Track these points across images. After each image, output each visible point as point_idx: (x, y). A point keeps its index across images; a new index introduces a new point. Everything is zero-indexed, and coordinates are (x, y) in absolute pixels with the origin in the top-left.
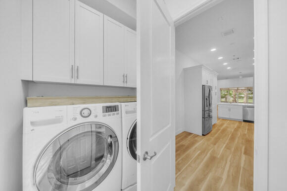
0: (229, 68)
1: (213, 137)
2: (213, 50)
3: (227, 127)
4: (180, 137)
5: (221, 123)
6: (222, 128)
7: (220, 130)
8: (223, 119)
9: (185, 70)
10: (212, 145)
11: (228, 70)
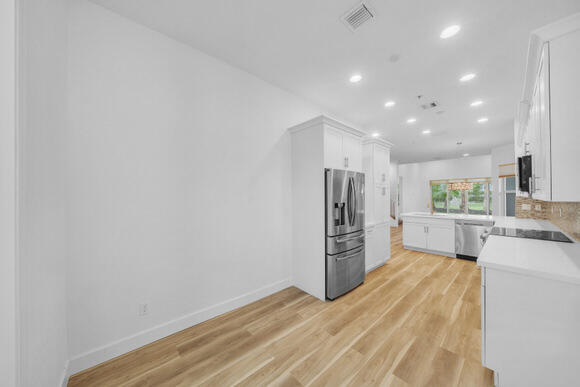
0: (426, 132)
1: (350, 304)
3: (409, 274)
5: (403, 260)
7: (386, 280)
8: (414, 251)
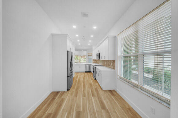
0: (79, 44)
1: (74, 89)
2: (74, 27)
4: (47, 101)
5: (76, 75)
6: (78, 80)
9: (53, 35)
10: (75, 98)
11: (79, 45)
